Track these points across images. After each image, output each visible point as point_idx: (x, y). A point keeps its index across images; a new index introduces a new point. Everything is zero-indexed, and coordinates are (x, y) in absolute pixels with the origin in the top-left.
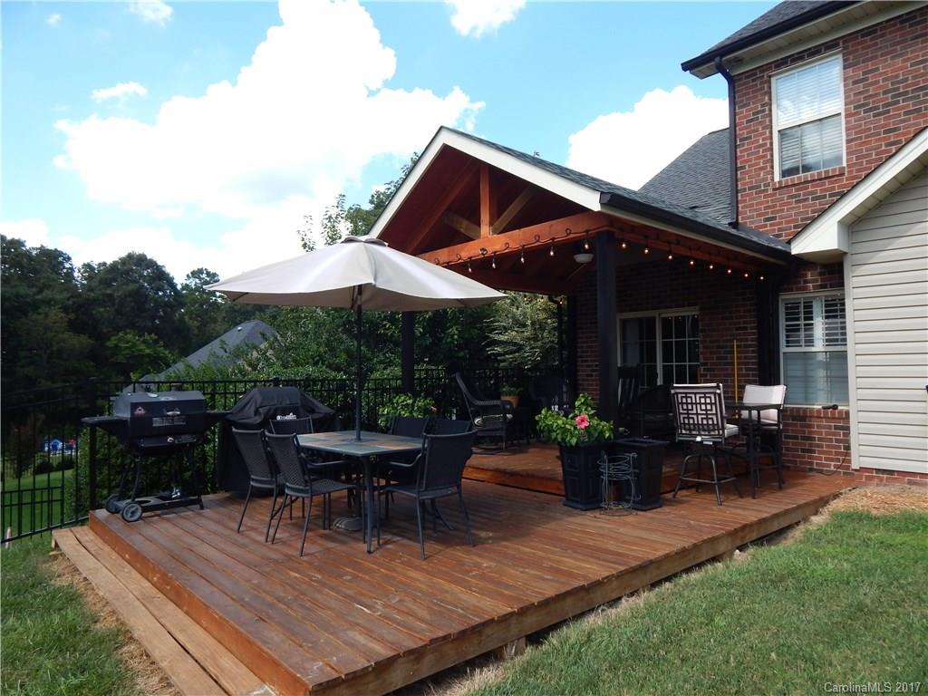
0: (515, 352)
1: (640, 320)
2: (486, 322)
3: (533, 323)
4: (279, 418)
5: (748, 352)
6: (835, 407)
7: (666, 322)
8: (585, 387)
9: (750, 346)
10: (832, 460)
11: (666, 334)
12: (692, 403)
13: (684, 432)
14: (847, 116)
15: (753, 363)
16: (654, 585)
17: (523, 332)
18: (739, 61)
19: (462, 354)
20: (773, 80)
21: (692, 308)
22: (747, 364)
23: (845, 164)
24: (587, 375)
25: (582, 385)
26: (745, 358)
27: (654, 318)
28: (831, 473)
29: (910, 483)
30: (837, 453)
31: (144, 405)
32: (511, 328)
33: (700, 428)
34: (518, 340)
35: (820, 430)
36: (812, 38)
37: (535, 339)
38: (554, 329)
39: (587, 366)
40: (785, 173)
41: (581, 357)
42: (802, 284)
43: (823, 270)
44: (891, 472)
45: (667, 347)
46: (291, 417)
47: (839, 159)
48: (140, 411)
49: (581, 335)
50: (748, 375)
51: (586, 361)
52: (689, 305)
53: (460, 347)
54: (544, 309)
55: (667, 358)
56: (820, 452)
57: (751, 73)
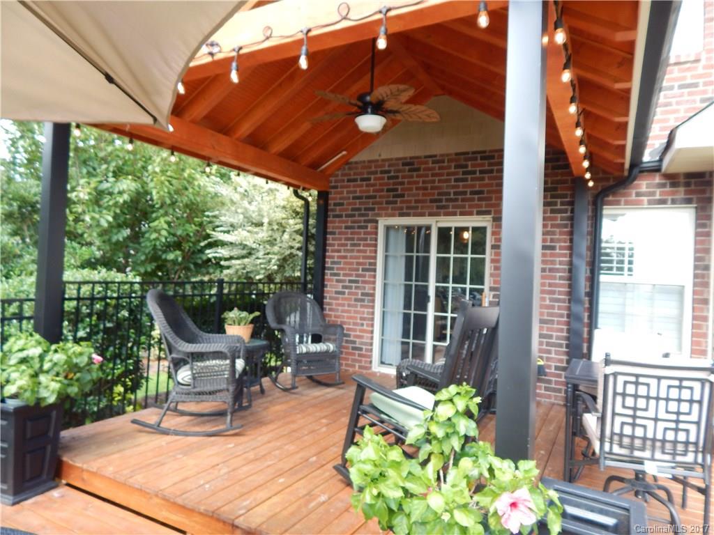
0: (243, 257)
1: (409, 229)
2: (208, 216)
3: (270, 224)
5: (554, 278)
7: (444, 234)
8: (334, 307)
9: (558, 270)
11: (443, 248)
12: (648, 398)
13: (616, 449)
15: (560, 293)
17: (257, 233)
19: (171, 256)
21: (480, 218)
22: (553, 293)
24: (337, 293)
25: (329, 304)
26: (550, 285)
27: (429, 227)
32: (242, 226)
33: (655, 446)
34: (250, 243)
37: (272, 242)
38: (297, 232)
39: (338, 281)
41: (332, 269)
42: (633, 197)
43: (664, 181)
45: (443, 263)
49: (331, 242)
50: (553, 308)
51: (338, 275)
52: (479, 213)
53: (169, 247)
54: (284, 207)
55: (443, 277)
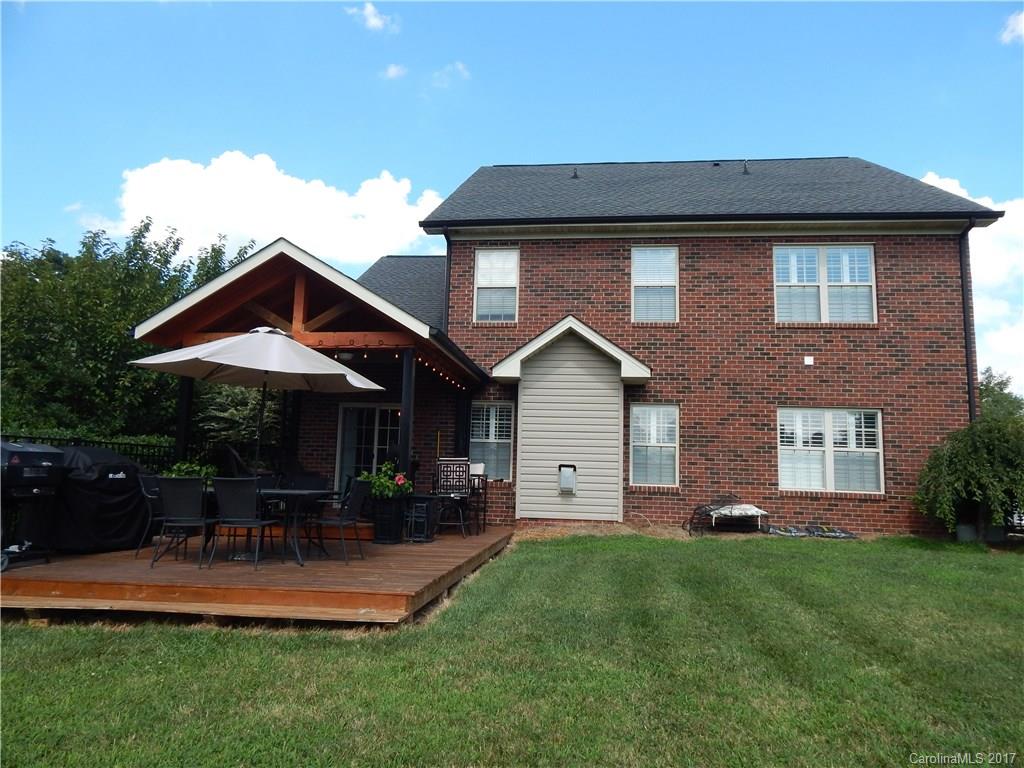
0: (230, 429)
1: (361, 411)
2: (203, 398)
4: (111, 476)
5: (447, 440)
6: (502, 480)
7: (384, 413)
9: (449, 436)
10: (498, 516)
11: (383, 422)
12: (450, 471)
13: (442, 491)
14: (520, 291)
15: (451, 449)
16: (474, 571)
17: (242, 410)
18: (457, 233)
20: (477, 252)
22: (446, 449)
23: (517, 321)
24: (307, 454)
26: (445, 445)
27: (374, 410)
28: (496, 525)
29: (546, 525)
30: (502, 512)
31: (20, 454)
33: (453, 488)
34: (237, 419)
35: (493, 495)
36: (503, 233)
37: (255, 418)
38: (275, 411)
39: (308, 446)
40: (480, 317)
42: (487, 396)
43: (500, 388)
44: (536, 519)
45: (382, 434)
46: (121, 475)
47: (512, 317)
48: (16, 461)
49: (303, 418)
51: (308, 442)
55: (382, 442)
56: (491, 511)
57: (464, 243)
